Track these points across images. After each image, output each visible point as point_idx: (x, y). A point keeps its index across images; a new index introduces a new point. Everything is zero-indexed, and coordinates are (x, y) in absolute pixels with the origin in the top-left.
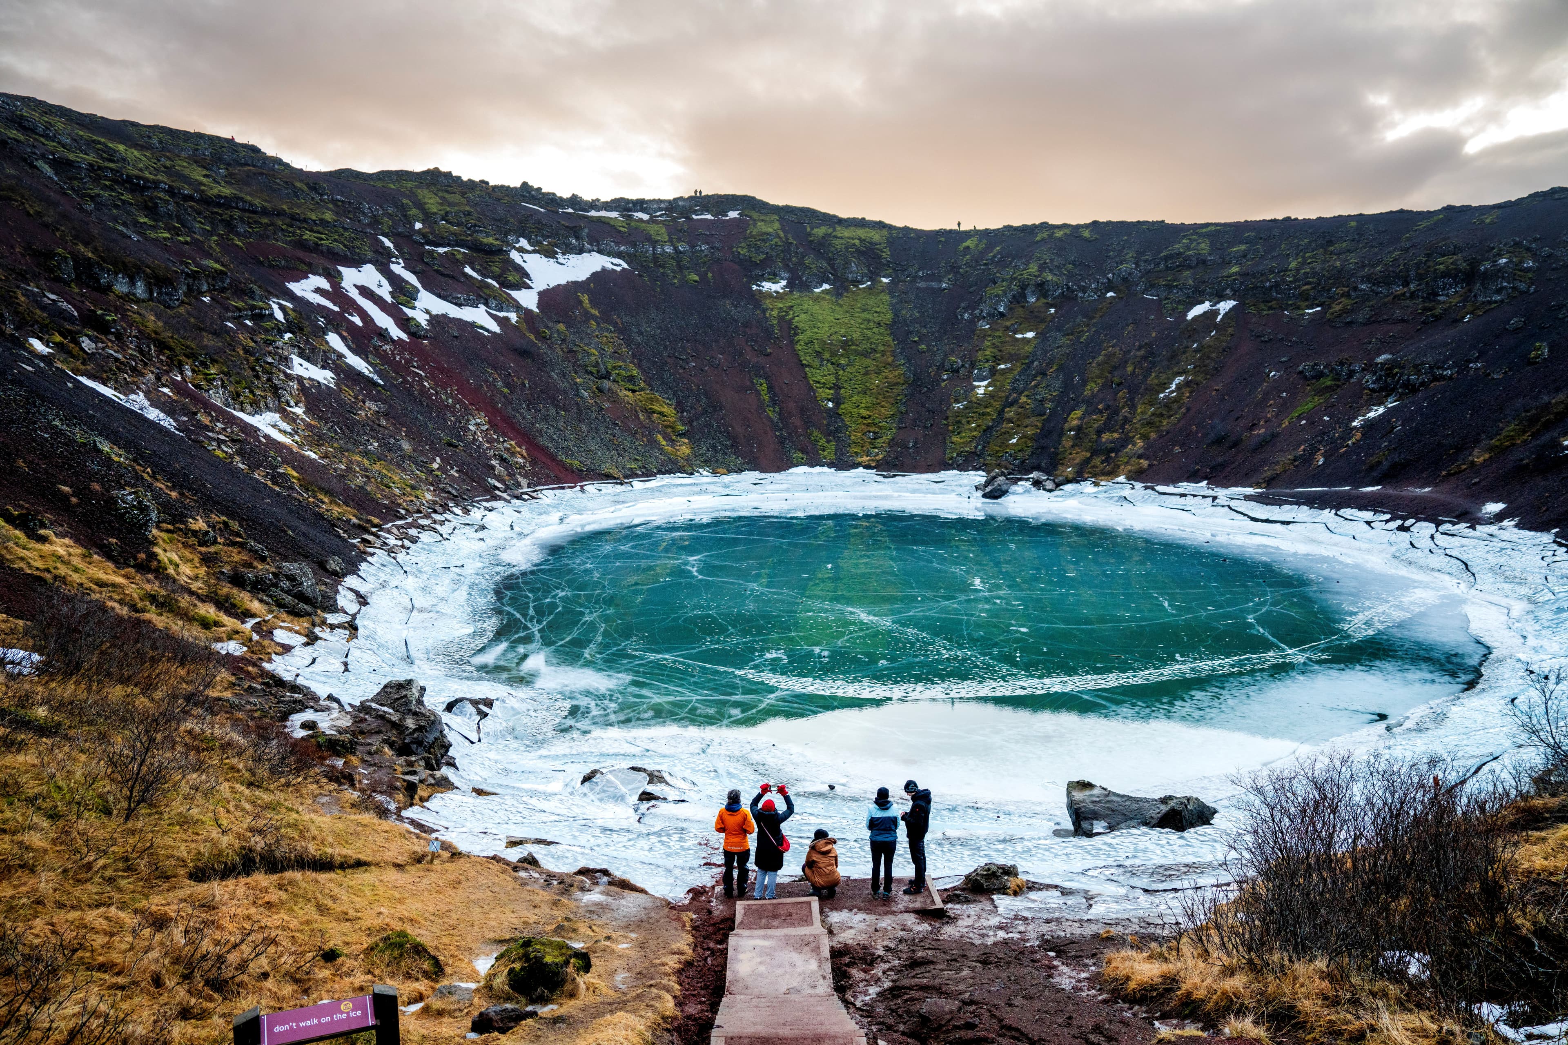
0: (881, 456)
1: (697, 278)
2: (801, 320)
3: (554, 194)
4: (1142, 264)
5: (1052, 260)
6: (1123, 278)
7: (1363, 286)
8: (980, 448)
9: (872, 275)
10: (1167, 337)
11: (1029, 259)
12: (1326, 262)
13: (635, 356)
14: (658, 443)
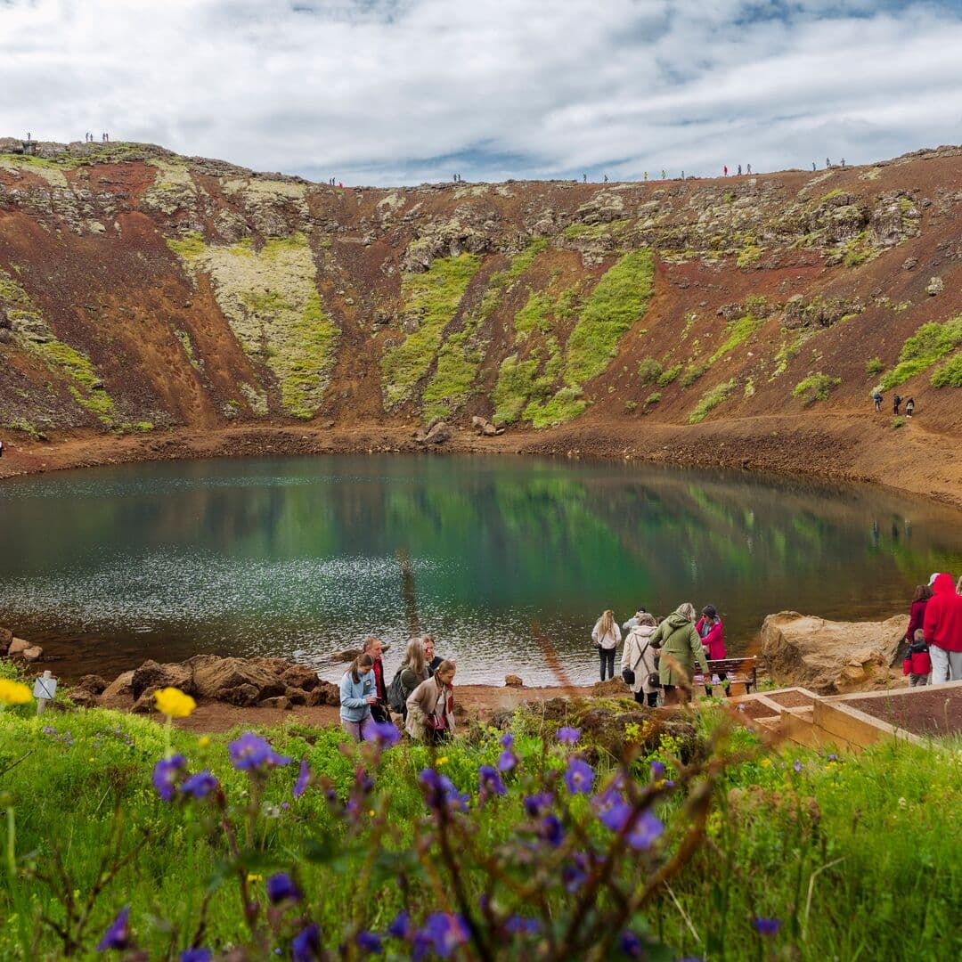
0: (317, 407)
1: (103, 228)
2: (221, 274)
4: (559, 220)
5: (472, 216)
6: (543, 233)
7: (769, 236)
8: (416, 395)
9: (291, 229)
10: (591, 286)
11: (450, 215)
12: (732, 215)
13: (38, 305)
14: (72, 396)
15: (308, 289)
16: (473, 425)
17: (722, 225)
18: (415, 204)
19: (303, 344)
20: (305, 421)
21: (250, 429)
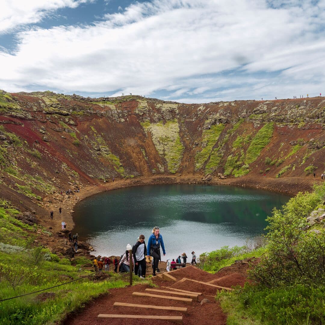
0: (177, 170)
1: (124, 120)
2: (154, 132)
3: (83, 97)
4: (248, 113)
5: (223, 112)
6: (243, 117)
7: (307, 119)
8: (204, 167)
9: (173, 118)
10: (255, 134)
11: (217, 112)
12: (298, 112)
13: (107, 144)
14: (114, 169)
15: (177, 135)
16: (218, 175)
17: (294, 115)
18: (208, 109)
19: (174, 151)
20: (173, 174)
21: (159, 176)
